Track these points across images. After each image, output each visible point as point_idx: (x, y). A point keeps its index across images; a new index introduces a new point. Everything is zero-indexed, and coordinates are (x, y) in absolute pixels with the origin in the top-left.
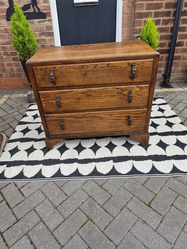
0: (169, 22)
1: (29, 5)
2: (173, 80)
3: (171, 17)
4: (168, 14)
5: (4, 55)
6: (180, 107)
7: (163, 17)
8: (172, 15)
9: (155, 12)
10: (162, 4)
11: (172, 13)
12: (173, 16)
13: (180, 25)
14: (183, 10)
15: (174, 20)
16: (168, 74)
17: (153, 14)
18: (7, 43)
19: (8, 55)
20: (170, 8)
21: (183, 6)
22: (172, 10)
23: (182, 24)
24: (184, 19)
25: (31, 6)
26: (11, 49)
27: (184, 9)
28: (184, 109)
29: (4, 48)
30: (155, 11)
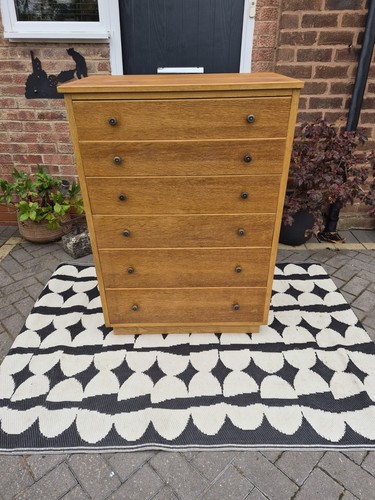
0: (337, 119)
1: (72, 72)
2: (342, 226)
3: (342, 110)
4: (336, 103)
5: (16, 159)
6: (356, 286)
7: (326, 108)
8: (343, 106)
9: (311, 99)
10: (326, 84)
11: (344, 103)
12: (346, 108)
13: (360, 125)
14: (365, 97)
15: (348, 115)
16: (333, 213)
17: (308, 102)
18: (23, 139)
19: (23, 161)
20: (340, 93)
21: (366, 90)
22: (344, 97)
23: (363, 122)
24: (367, 114)
25: (75, 74)
26: (31, 150)
27: (368, 95)
28: (364, 291)
29: (17, 148)
30: (312, 96)
